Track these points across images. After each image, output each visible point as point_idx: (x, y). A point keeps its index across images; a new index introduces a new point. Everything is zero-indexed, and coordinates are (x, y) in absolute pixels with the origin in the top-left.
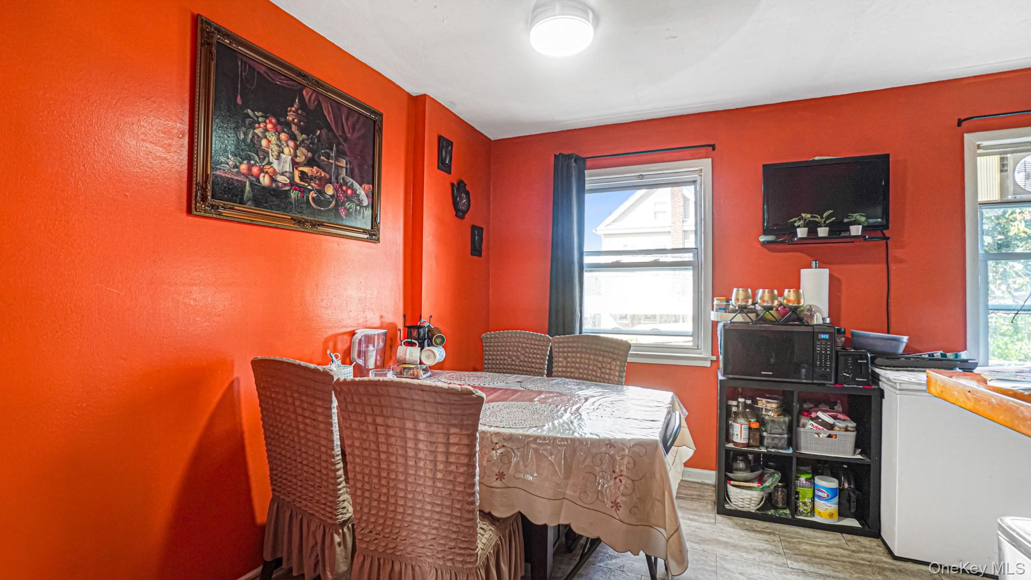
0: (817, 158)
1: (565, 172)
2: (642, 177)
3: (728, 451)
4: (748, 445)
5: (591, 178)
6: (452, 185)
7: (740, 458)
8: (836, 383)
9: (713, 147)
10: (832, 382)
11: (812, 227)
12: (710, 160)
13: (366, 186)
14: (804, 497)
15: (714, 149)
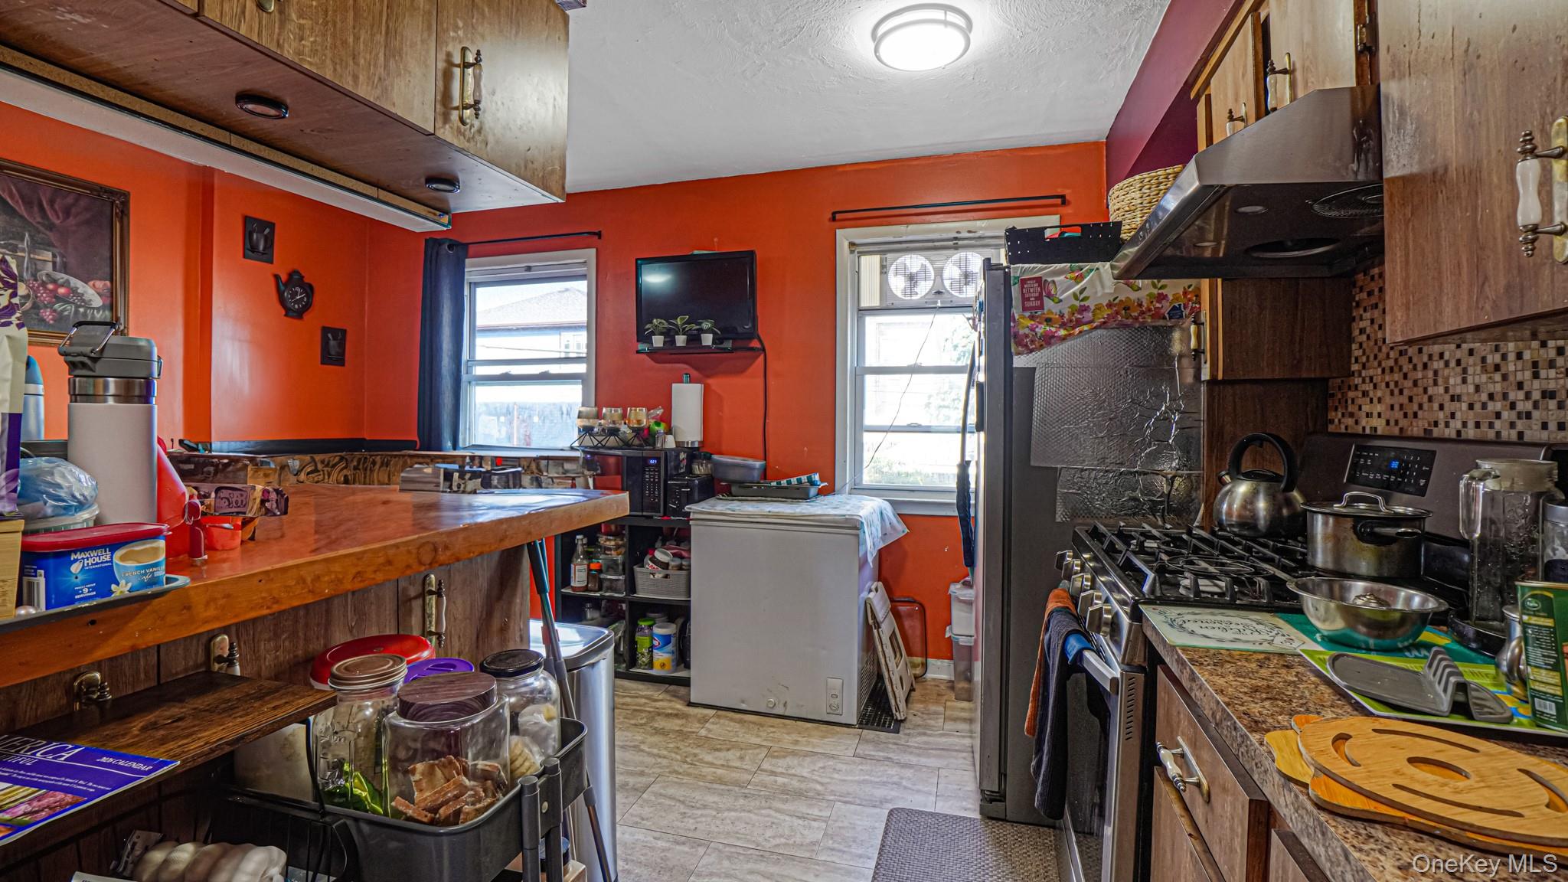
0: (696, 252)
1: (434, 262)
2: (529, 269)
3: (565, 597)
4: (586, 589)
5: (473, 269)
6: (277, 277)
7: (588, 605)
8: (665, 514)
9: (599, 235)
10: (662, 514)
11: (669, 335)
12: (593, 251)
13: (99, 284)
14: (642, 647)
15: (600, 238)
